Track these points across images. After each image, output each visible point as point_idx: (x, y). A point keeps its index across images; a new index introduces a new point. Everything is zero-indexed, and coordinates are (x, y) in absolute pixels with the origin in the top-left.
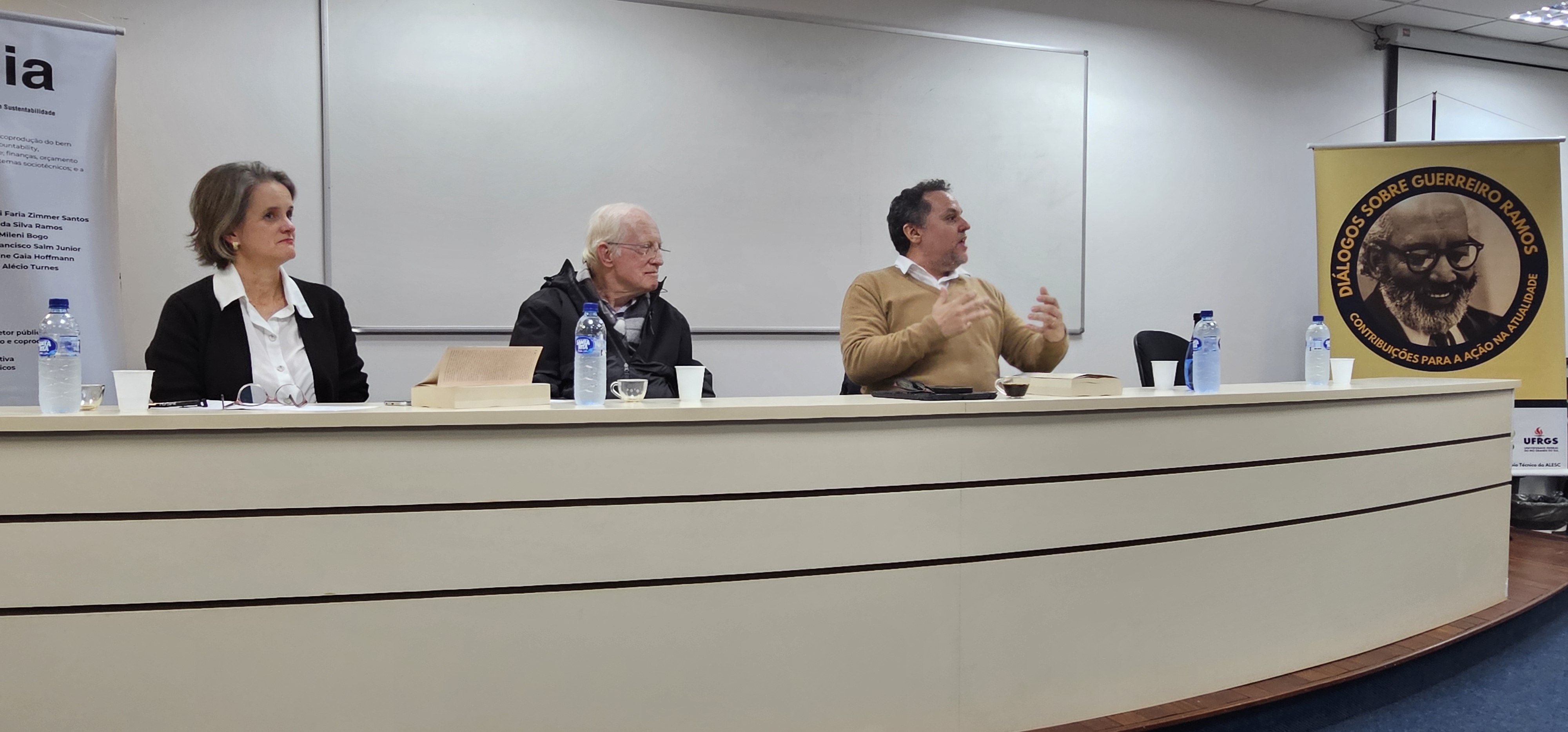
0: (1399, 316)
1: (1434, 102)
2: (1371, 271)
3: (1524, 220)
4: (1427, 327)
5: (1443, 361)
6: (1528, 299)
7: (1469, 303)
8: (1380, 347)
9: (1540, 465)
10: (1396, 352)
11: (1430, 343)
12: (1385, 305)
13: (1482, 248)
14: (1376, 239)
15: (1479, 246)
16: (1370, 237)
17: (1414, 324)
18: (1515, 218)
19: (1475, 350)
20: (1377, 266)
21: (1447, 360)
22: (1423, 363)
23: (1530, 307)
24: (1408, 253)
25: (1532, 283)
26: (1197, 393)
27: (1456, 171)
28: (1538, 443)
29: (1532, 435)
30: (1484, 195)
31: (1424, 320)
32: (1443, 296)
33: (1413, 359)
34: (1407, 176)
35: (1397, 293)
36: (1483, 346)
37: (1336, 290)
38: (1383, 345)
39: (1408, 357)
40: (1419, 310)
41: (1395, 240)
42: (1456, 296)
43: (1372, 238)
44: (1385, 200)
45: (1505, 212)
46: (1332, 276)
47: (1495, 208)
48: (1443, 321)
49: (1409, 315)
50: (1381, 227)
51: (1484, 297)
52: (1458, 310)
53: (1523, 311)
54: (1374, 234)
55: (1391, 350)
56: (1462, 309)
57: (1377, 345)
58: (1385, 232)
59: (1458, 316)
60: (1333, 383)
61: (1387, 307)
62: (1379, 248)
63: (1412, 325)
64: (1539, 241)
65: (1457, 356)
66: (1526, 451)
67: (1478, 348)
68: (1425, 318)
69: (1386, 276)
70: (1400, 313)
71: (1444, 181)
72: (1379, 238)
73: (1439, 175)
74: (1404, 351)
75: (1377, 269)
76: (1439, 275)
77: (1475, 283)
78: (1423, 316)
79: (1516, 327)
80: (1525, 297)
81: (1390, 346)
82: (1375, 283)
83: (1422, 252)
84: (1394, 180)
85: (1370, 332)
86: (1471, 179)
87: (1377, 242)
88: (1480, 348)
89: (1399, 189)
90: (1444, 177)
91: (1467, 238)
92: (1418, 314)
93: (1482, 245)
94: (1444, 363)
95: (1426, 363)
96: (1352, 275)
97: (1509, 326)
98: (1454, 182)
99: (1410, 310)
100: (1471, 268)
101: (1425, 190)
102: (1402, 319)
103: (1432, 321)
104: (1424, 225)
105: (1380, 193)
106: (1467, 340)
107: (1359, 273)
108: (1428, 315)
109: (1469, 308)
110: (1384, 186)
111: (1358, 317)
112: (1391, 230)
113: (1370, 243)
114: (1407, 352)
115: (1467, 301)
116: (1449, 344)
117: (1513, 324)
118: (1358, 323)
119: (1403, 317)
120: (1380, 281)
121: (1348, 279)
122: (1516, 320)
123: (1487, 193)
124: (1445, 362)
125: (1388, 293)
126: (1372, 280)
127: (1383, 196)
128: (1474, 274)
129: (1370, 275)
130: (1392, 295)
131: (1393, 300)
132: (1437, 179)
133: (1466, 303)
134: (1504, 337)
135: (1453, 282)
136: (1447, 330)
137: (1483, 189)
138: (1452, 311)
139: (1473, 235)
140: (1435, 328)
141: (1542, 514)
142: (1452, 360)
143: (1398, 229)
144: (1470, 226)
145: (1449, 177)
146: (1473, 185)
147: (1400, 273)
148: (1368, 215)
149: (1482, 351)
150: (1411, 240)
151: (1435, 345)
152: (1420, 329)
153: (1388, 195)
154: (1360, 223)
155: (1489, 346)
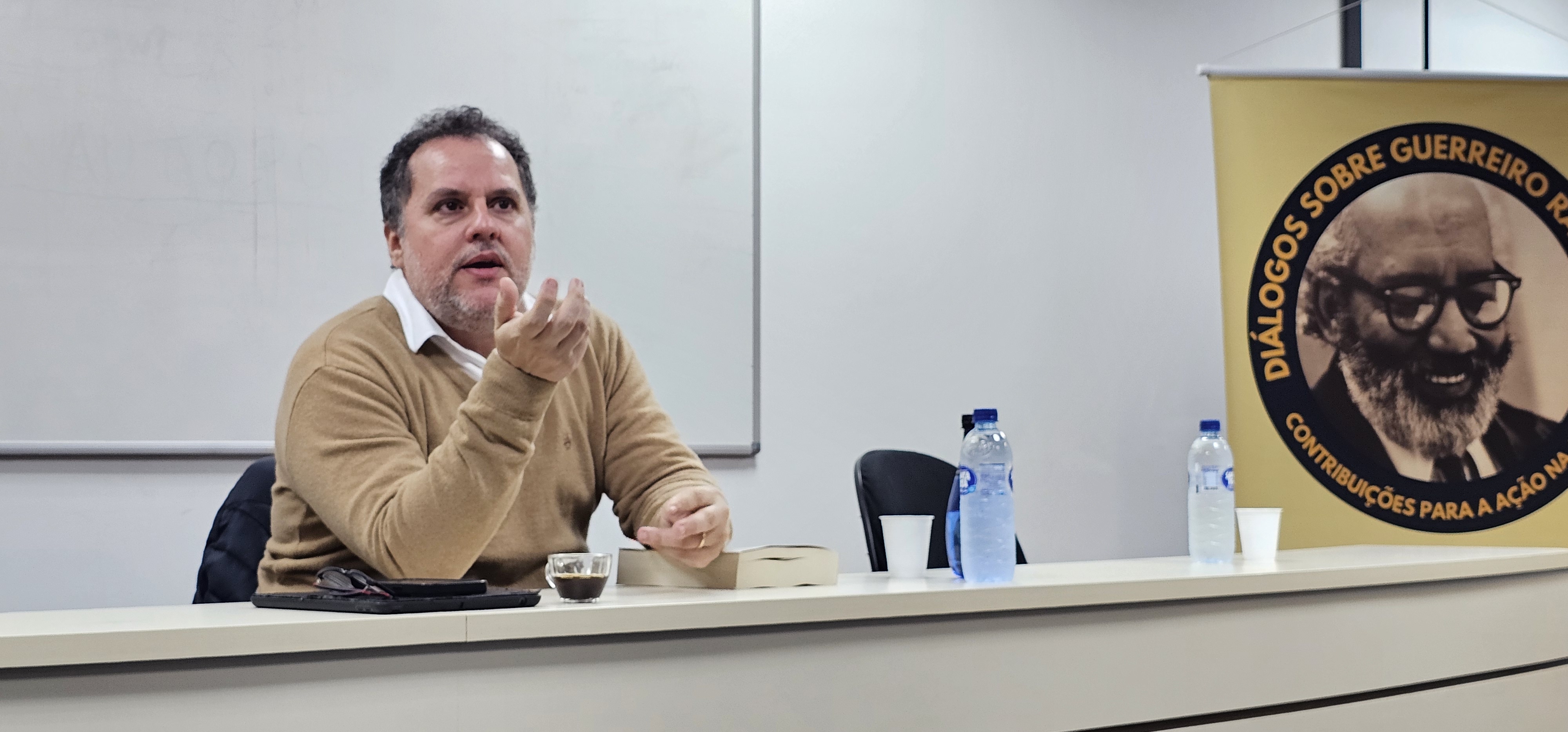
0: (1377, 420)
2: (1321, 327)
4: (1427, 441)
5: (1458, 512)
7: (1501, 395)
8: (1343, 483)
10: (1374, 495)
11: (1435, 473)
12: (1349, 398)
13: (1518, 286)
14: (1328, 264)
15: (1514, 282)
16: (1318, 260)
17: (1403, 436)
19: (1514, 489)
20: (1332, 318)
21: (1466, 510)
22: (1422, 515)
24: (1388, 292)
26: (970, 584)
27: (1470, 133)
30: (1519, 182)
31: (1423, 428)
32: (1453, 380)
33: (1404, 507)
34: (1383, 138)
35: (1370, 373)
36: (1528, 481)
37: (1258, 365)
38: (1349, 479)
39: (1395, 503)
40: (1412, 408)
41: (1364, 267)
42: (1478, 380)
43: (1322, 260)
44: (1345, 186)
45: (1556, 215)
46: (1251, 339)
47: (1538, 207)
48: (1455, 432)
49: (1394, 419)
50: (1338, 239)
51: (1527, 383)
52: (1482, 409)
54: (1326, 253)
55: (1364, 489)
56: (1487, 407)
57: (1338, 480)
58: (1344, 249)
59: (1482, 420)
60: (1243, 559)
61: (1353, 400)
62: (1335, 281)
63: (1400, 438)
65: (1483, 501)
67: (1519, 485)
68: (1422, 424)
69: (1351, 338)
70: (1377, 414)
71: (1447, 152)
72: (1335, 262)
73: (1439, 138)
74: (1388, 492)
75: (1334, 323)
76: (1446, 339)
77: (1509, 356)
78: (1420, 419)
81: (1361, 481)
82: (1330, 352)
83: (1413, 292)
84: (1359, 146)
85: (1325, 452)
86: (1495, 150)
87: (1330, 269)
88: (1524, 485)
89: (1368, 164)
90: (1448, 143)
91: (1491, 267)
92: (1409, 415)
93: (1519, 280)
94: (1461, 516)
95: (1429, 515)
96: (1288, 336)
98: (1466, 153)
99: (1395, 407)
100: (1502, 325)
101: (1415, 167)
102: (1382, 426)
103: (1436, 430)
104: (1415, 237)
105: (1334, 170)
106: (1501, 469)
107: (1299, 331)
108: (1427, 417)
109: (1503, 408)
110: (1340, 156)
111: (1301, 420)
112: (1357, 246)
113: (1318, 270)
114: (1394, 494)
115: (1497, 391)
116: (1468, 477)
118: (1302, 434)
119: (1382, 423)
120: (1341, 348)
121: (1280, 344)
123: (1524, 178)
124: (1463, 514)
125: (1355, 372)
126: (1324, 346)
127: (1340, 178)
128: (1507, 337)
129: (1321, 336)
130: (1362, 377)
131: (1364, 386)
132: (1435, 147)
133: (1494, 395)
134: (1563, 464)
135: (1470, 353)
136: (1462, 450)
137: (1516, 170)
138: (1471, 411)
139: (1503, 260)
140: (1443, 447)
142: (1475, 508)
143: (1370, 245)
144: (1497, 242)
145: (1458, 144)
146: (1498, 161)
147: (1376, 334)
148: (1314, 215)
149: (1527, 490)
150: (1393, 266)
151: (1444, 480)
152: (1415, 447)
153: (1349, 175)
154: (1299, 230)
155: (1538, 482)
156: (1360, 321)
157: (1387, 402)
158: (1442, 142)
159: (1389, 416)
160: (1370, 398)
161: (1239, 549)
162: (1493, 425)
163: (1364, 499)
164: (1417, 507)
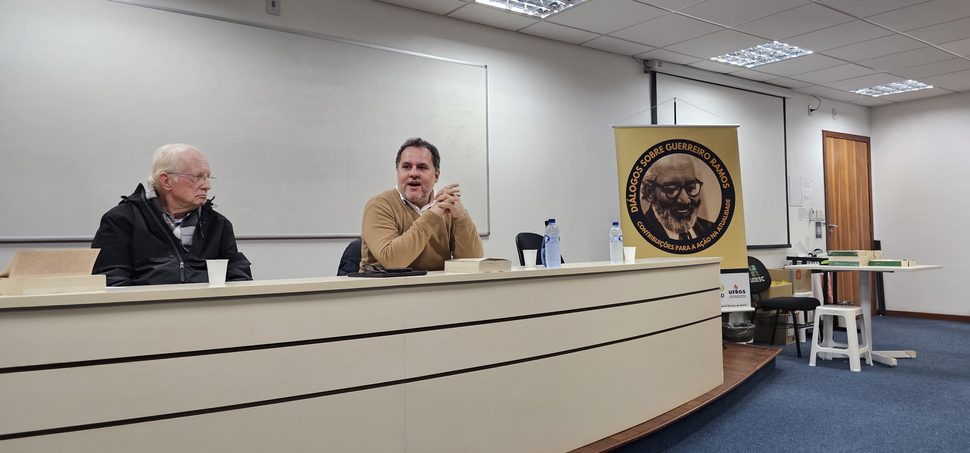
0: (663, 223)
1: (675, 103)
2: (647, 198)
3: (722, 170)
4: (677, 229)
5: (686, 249)
6: (726, 213)
7: (698, 215)
8: (654, 241)
9: (737, 306)
10: (662, 244)
11: (680, 238)
12: (655, 217)
13: (702, 185)
14: (649, 180)
15: (701, 184)
17: (670, 228)
18: (717, 168)
19: (702, 241)
21: (688, 248)
22: (676, 249)
23: (728, 217)
24: (666, 187)
25: (728, 204)
26: (548, 268)
27: (688, 142)
28: (736, 293)
29: (733, 289)
30: (702, 155)
31: (676, 225)
32: (684, 211)
33: (671, 247)
34: (663, 144)
35: (661, 210)
37: (629, 208)
39: (668, 246)
40: (673, 219)
41: (658, 180)
42: (691, 211)
43: (647, 179)
44: (653, 157)
45: (713, 165)
46: (627, 201)
47: (708, 162)
48: (685, 226)
49: (668, 222)
50: (651, 172)
51: (705, 212)
52: (693, 219)
53: (724, 219)
54: (648, 176)
55: (659, 242)
56: (694, 219)
57: (652, 240)
58: (653, 175)
59: (692, 223)
60: (625, 261)
62: (651, 184)
64: (730, 181)
65: (693, 245)
66: (730, 298)
67: (703, 241)
68: (676, 224)
69: (655, 200)
70: (663, 221)
71: (682, 147)
73: (679, 143)
74: (666, 243)
75: (650, 196)
76: (682, 200)
78: (675, 222)
79: (721, 229)
80: (725, 212)
81: (659, 240)
82: (650, 204)
83: (673, 187)
84: (657, 146)
85: (648, 232)
86: (695, 147)
87: (648, 181)
88: (705, 240)
89: (659, 151)
90: (682, 145)
91: (695, 180)
92: (672, 222)
93: (702, 183)
95: (678, 249)
96: (638, 200)
97: (718, 228)
98: (687, 148)
99: (668, 219)
100: (698, 196)
101: (673, 152)
102: (664, 225)
103: (680, 226)
104: (673, 171)
105: (650, 153)
106: (698, 236)
107: (641, 198)
108: (677, 222)
109: (698, 219)
110: (651, 149)
111: (642, 224)
112: (656, 175)
113: (646, 182)
114: (668, 244)
115: (697, 214)
116: (689, 239)
117: (720, 227)
118: (642, 227)
119: (665, 224)
120: (652, 203)
121: (635, 202)
122: (721, 225)
123: (703, 154)
125: (656, 210)
126: (647, 203)
127: (651, 155)
128: (699, 199)
129: (647, 200)
130: (658, 211)
131: (659, 214)
132: (678, 146)
134: (716, 234)
135: (689, 204)
136: (687, 231)
137: (701, 152)
138: (690, 220)
139: (698, 177)
140: (682, 230)
141: (740, 333)
142: (691, 247)
143: (660, 174)
144: (696, 172)
145: (685, 145)
146: (696, 150)
147: (662, 199)
148: (644, 166)
149: (705, 242)
150: (667, 180)
151: (682, 240)
152: (674, 230)
153: (654, 154)
154: (640, 170)
155: (709, 239)
156: (658, 195)
157: (666, 218)
158: (680, 145)
159: (666, 222)
160: (661, 217)
161: (624, 259)
162: (696, 224)
163: (660, 245)
164: (675, 247)
